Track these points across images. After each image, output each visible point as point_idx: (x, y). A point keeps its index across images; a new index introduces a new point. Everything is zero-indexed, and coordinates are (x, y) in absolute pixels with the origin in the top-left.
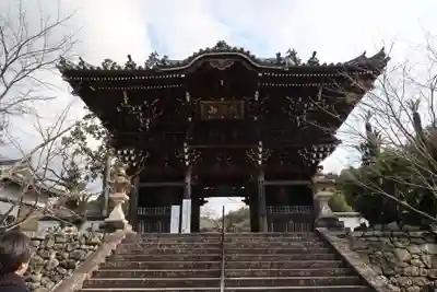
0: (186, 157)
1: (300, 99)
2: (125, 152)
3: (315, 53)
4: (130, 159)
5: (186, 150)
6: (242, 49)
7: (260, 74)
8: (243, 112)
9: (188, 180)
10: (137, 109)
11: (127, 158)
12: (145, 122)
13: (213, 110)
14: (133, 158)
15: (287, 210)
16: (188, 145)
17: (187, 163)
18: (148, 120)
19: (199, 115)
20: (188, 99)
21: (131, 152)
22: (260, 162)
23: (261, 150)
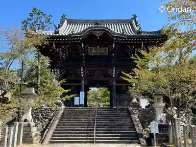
0: (82, 73)
1: (134, 47)
2: (55, 70)
3: (140, 28)
5: (82, 70)
6: (107, 27)
8: (107, 52)
9: (83, 83)
10: (59, 50)
11: (56, 73)
13: (94, 51)
14: (58, 73)
15: (125, 96)
16: (83, 68)
17: (82, 75)
18: (64, 55)
19: (88, 53)
20: (83, 46)
21: (58, 71)
22: (114, 76)
23: (114, 71)
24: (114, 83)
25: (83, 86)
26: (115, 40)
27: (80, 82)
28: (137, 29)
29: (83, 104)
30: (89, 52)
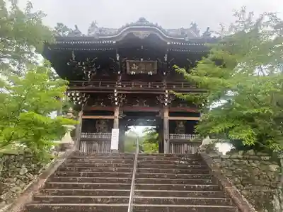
0: (116, 99)
2: (73, 94)
3: (208, 28)
4: (76, 100)
5: (115, 95)
6: (157, 24)
7: (168, 43)
8: (156, 68)
9: (117, 114)
10: (81, 64)
11: (74, 99)
12: (88, 73)
13: (135, 67)
14: (78, 99)
15: (183, 137)
16: (118, 90)
17: (116, 103)
19: (126, 70)
20: (118, 59)
21: (77, 94)
22: (166, 104)
23: (167, 96)
24: (166, 114)
25: (117, 121)
27: (112, 113)
29: (117, 148)
30: (128, 68)
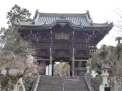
1: (87, 34)
5: (51, 50)
6: (69, 20)
8: (69, 37)
9: (51, 58)
10: (34, 35)
13: (59, 36)
15: (81, 69)
16: (51, 48)
17: (51, 53)
18: (38, 38)
20: (51, 33)
21: (34, 50)
22: (73, 54)
23: (74, 50)
24: (73, 59)
25: (51, 61)
26: (75, 29)
27: (49, 58)
28: (90, 21)
29: (51, 74)
30: (56, 37)
